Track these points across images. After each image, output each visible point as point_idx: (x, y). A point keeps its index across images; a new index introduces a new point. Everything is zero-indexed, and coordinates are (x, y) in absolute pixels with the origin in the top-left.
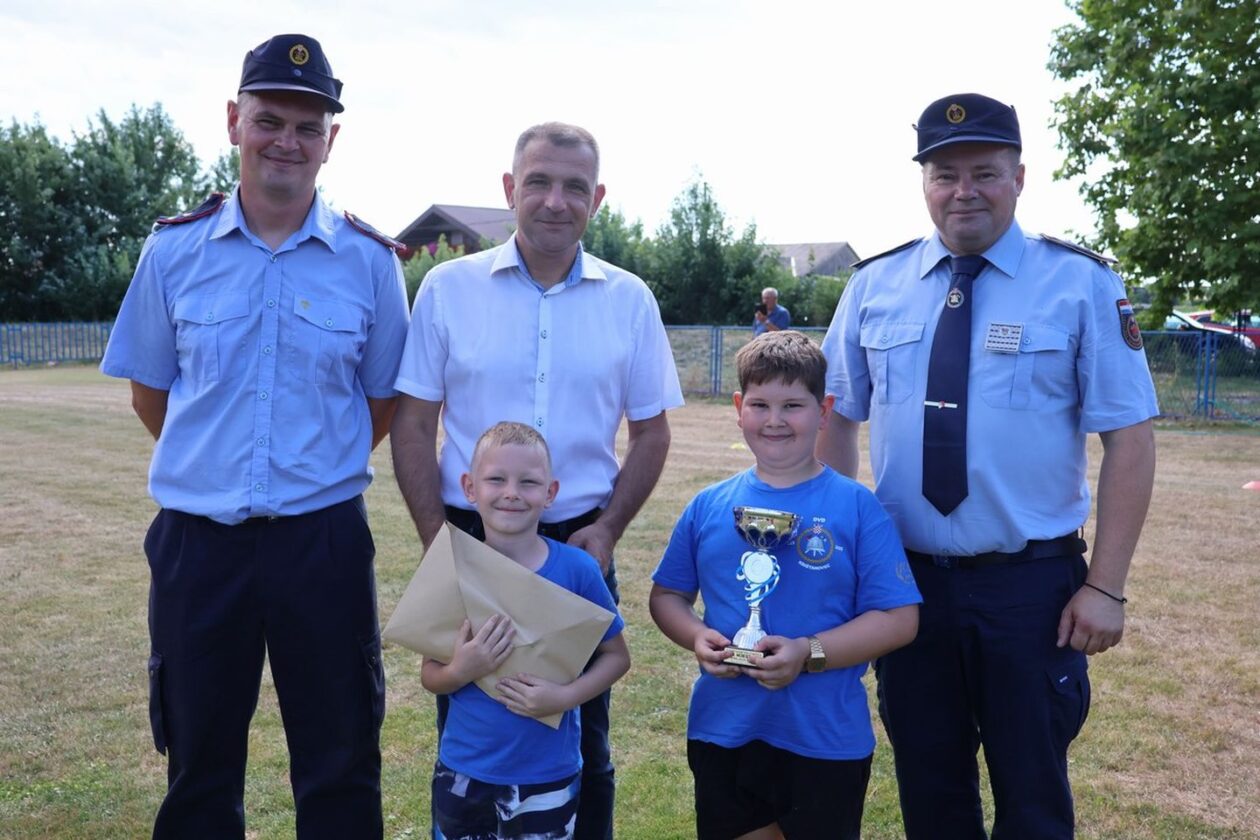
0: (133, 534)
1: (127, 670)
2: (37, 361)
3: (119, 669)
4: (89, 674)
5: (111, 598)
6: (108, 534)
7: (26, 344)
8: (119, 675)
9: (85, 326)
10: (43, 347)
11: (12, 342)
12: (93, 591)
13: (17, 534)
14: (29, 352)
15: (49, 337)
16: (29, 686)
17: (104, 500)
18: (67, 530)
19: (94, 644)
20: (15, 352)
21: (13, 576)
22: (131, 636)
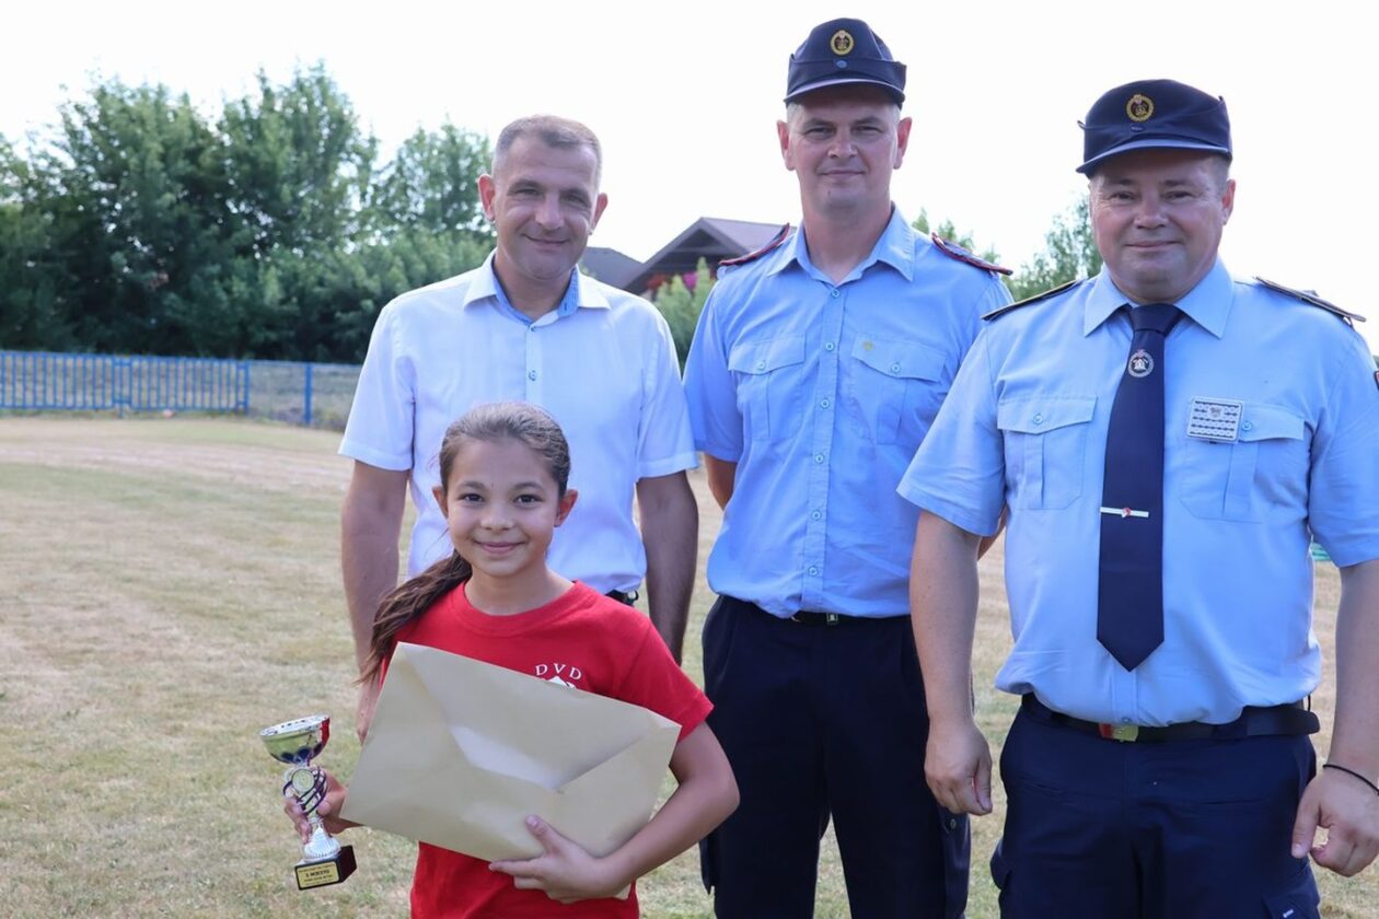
0: (244, 663)
1: (206, 873)
2: (149, 409)
3: (194, 871)
4: (151, 876)
5: (199, 758)
6: (210, 659)
7: (136, 384)
8: (193, 879)
9: (216, 364)
10: (158, 389)
11: (118, 382)
12: (175, 744)
13: (85, 652)
14: (140, 396)
15: (167, 377)
16: (59, 888)
17: (212, 609)
18: (154, 650)
19: (164, 828)
20: (121, 395)
21: (69, 714)
22: (220, 819)
